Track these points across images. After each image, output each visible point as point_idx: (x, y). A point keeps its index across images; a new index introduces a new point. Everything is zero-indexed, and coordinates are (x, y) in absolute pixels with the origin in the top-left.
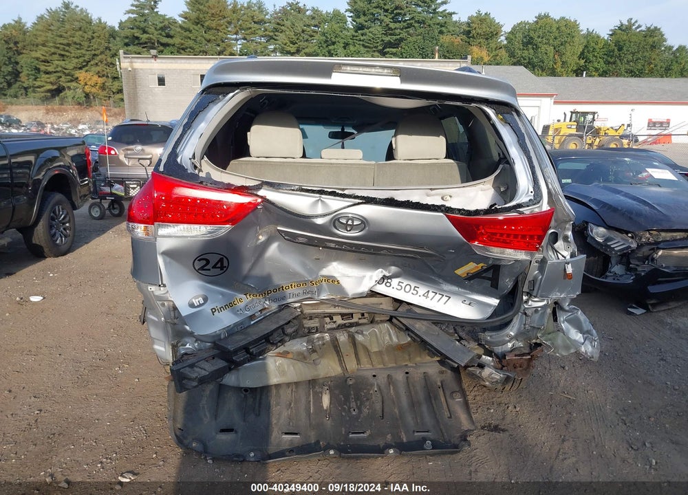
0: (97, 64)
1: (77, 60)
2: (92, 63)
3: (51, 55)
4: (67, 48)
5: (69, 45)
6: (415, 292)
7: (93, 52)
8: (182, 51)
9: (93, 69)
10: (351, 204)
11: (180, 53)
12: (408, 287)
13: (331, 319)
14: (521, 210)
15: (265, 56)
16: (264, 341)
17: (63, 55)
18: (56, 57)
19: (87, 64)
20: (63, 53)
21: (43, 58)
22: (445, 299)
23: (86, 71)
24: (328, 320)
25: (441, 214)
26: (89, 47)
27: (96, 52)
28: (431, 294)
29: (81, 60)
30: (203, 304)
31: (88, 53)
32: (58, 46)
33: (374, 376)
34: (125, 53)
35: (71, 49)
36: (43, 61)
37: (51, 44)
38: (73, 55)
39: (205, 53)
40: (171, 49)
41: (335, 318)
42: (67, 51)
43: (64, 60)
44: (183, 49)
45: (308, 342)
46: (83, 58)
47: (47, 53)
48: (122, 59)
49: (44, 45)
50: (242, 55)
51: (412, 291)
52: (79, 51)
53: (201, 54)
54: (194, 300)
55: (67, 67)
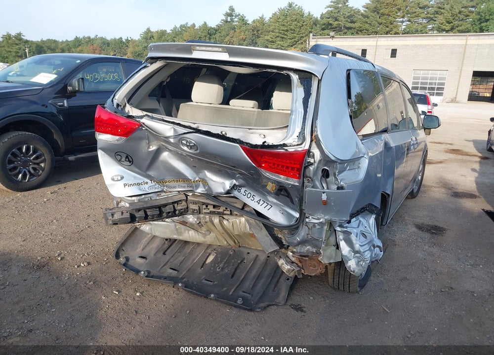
0: (302, 43)
1: (290, 41)
2: (299, 42)
3: (276, 38)
4: (286, 33)
5: (287, 31)
6: (253, 199)
7: (301, 35)
8: (359, 32)
9: (299, 46)
10: (187, 131)
11: (358, 34)
12: (249, 195)
13: (207, 206)
14: (285, 148)
15: (423, 33)
16: (158, 209)
17: (283, 38)
18: (279, 39)
19: (296, 43)
20: (282, 36)
21: (271, 39)
22: (269, 207)
23: (295, 48)
24: (204, 206)
25: (238, 145)
26: (299, 32)
27: (303, 35)
28: (261, 202)
29: (293, 41)
30: (120, 180)
31: (298, 35)
32: (281, 31)
33: (248, 253)
34: (313, 35)
35: (288, 33)
36: (270, 42)
37: (277, 31)
38: (288, 37)
39: (376, 33)
40: (352, 31)
41: (209, 207)
42: (286, 35)
43: (283, 41)
44: (361, 31)
45: (198, 219)
46: (294, 39)
47: (274, 36)
48: (311, 40)
49: (273, 32)
50: (404, 34)
51: (251, 198)
52: (292, 35)
53: (373, 34)
54: (115, 177)
55: (284, 45)
